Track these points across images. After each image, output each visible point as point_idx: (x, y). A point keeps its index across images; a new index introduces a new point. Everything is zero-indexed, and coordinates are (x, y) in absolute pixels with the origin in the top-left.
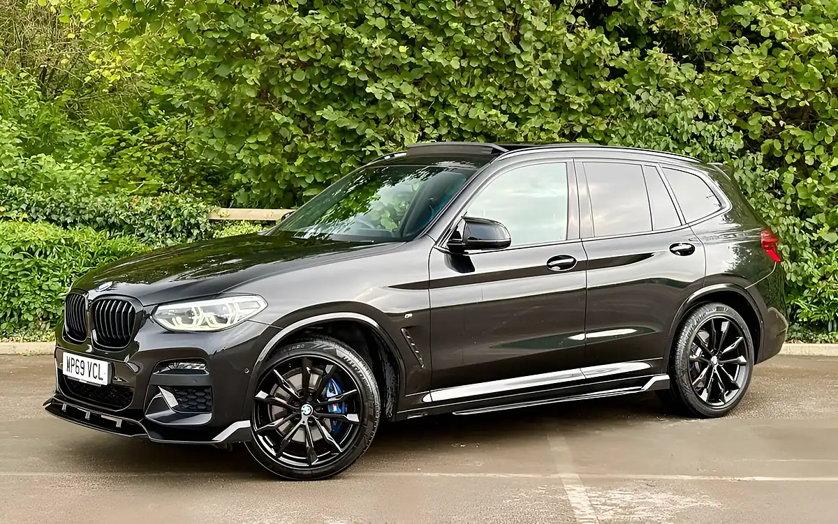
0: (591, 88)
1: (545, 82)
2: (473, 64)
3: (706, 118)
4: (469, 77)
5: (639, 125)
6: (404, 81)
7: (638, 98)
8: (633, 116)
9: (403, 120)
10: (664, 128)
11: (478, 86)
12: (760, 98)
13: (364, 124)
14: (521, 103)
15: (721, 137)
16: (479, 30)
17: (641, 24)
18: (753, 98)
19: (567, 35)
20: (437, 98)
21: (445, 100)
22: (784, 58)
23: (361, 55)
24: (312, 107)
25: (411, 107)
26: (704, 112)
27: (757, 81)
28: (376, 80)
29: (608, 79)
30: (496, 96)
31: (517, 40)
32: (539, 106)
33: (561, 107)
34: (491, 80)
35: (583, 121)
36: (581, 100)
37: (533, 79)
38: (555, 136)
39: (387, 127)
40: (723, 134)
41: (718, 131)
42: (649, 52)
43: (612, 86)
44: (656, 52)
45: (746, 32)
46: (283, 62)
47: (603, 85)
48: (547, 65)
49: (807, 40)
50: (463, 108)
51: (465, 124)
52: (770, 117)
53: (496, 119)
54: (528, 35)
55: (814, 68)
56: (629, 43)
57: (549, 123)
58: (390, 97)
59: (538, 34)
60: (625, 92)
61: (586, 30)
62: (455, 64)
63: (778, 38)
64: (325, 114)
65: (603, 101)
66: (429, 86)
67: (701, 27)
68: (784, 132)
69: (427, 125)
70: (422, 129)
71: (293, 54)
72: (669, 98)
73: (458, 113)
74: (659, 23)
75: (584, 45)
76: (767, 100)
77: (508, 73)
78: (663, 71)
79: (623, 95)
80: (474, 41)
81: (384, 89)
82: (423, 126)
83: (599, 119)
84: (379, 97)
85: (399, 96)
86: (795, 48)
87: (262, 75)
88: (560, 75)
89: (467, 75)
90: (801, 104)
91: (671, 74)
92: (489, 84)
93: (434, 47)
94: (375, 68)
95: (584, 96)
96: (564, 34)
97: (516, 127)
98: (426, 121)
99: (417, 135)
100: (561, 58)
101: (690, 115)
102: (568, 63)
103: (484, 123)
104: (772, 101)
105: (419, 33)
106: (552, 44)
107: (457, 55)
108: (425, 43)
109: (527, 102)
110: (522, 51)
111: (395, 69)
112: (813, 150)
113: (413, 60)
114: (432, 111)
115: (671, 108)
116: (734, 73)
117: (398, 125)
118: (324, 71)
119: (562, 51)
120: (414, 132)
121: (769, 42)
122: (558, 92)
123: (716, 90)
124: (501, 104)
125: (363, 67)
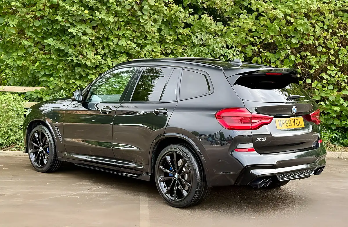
0: (176, 33)
1: (154, 29)
2: (121, 20)
3: (227, 47)
4: (118, 26)
5: (197, 50)
6: (87, 27)
7: (197, 37)
8: (195, 46)
9: (87, 45)
10: (208, 51)
11: (123, 30)
12: (252, 38)
13: (68, 47)
14: (143, 39)
15: (234, 56)
16: (123, 4)
17: (199, 3)
18: (248, 38)
19: (164, 7)
20: (103, 35)
21: (108, 37)
22: (262, 20)
23: (67, 14)
24: (43, 38)
25: (91, 40)
26: (227, 44)
27: (250, 31)
28: (74, 26)
29: (184, 28)
30: (131, 35)
31: (141, 9)
32: (151, 40)
33: (162, 41)
34: (129, 28)
35: (172, 47)
36: (171, 38)
37: (148, 28)
38: (159, 54)
39: (79, 48)
40: (235, 54)
41: (233, 53)
42: (202, 16)
43: (185, 32)
44: (205, 16)
45: (246, 8)
46: (28, 16)
47: (181, 31)
48: (155, 21)
49: (273, 12)
50: (116, 40)
51: (117, 48)
52: (256, 47)
53: (131, 46)
54: (146, 7)
55: (276, 25)
56: (193, 12)
57: (155, 48)
58: (80, 34)
59: (151, 6)
60: (191, 34)
61: (174, 5)
62: (112, 19)
63: (260, 11)
64: (49, 42)
65: (181, 38)
66: (100, 30)
67: (226, 6)
68: (263, 54)
69: (99, 48)
70: (96, 50)
71: (34, 13)
72: (211, 37)
73: (113, 42)
74: (208, 3)
75: (172, 12)
76: (255, 39)
77: (137, 24)
78: (209, 26)
79: (190, 36)
80: (120, 9)
81: (78, 31)
82: (97, 48)
83: (179, 47)
84: (75, 34)
85: (85, 34)
86: (268, 16)
87: (19, 22)
88: (162, 26)
89: (118, 25)
90: (270, 41)
91: (212, 27)
92: (127, 29)
93: (102, 11)
94: (73, 20)
95: (173, 36)
96: (162, 7)
97: (140, 49)
98: (98, 46)
99: (94, 53)
100: (162, 18)
101: (220, 45)
102: (165, 20)
103: (125, 48)
104: (257, 40)
105: (94, 4)
106: (157, 12)
107: (113, 16)
108: (98, 9)
109: (146, 38)
110: (143, 14)
111: (83, 21)
112: (275, 62)
113: (91, 17)
114: (101, 42)
115: (212, 42)
116: (240, 27)
117: (84, 48)
118: (50, 21)
119: (162, 15)
120: (93, 51)
121: (256, 13)
122: (160, 34)
123: (232, 35)
124: (134, 39)
125: (67, 20)
